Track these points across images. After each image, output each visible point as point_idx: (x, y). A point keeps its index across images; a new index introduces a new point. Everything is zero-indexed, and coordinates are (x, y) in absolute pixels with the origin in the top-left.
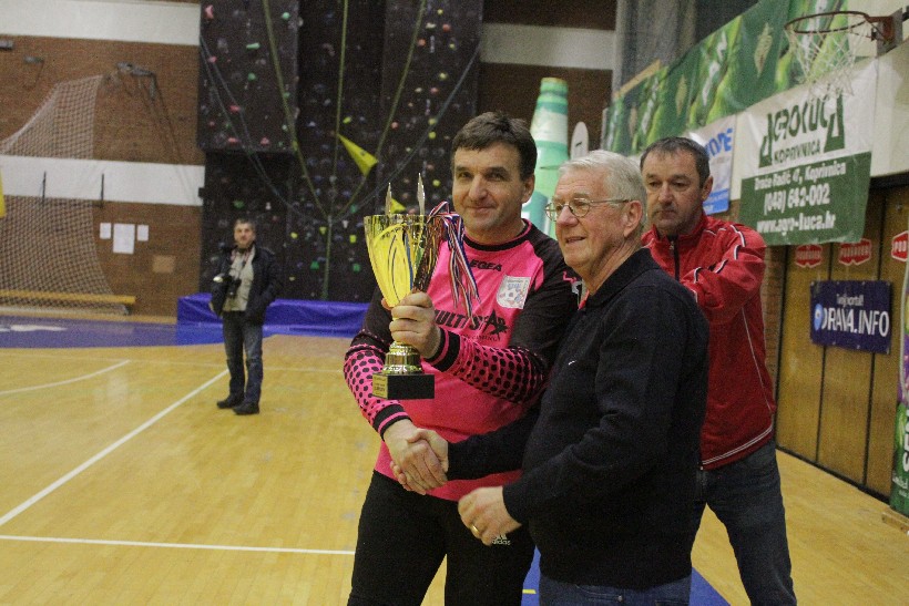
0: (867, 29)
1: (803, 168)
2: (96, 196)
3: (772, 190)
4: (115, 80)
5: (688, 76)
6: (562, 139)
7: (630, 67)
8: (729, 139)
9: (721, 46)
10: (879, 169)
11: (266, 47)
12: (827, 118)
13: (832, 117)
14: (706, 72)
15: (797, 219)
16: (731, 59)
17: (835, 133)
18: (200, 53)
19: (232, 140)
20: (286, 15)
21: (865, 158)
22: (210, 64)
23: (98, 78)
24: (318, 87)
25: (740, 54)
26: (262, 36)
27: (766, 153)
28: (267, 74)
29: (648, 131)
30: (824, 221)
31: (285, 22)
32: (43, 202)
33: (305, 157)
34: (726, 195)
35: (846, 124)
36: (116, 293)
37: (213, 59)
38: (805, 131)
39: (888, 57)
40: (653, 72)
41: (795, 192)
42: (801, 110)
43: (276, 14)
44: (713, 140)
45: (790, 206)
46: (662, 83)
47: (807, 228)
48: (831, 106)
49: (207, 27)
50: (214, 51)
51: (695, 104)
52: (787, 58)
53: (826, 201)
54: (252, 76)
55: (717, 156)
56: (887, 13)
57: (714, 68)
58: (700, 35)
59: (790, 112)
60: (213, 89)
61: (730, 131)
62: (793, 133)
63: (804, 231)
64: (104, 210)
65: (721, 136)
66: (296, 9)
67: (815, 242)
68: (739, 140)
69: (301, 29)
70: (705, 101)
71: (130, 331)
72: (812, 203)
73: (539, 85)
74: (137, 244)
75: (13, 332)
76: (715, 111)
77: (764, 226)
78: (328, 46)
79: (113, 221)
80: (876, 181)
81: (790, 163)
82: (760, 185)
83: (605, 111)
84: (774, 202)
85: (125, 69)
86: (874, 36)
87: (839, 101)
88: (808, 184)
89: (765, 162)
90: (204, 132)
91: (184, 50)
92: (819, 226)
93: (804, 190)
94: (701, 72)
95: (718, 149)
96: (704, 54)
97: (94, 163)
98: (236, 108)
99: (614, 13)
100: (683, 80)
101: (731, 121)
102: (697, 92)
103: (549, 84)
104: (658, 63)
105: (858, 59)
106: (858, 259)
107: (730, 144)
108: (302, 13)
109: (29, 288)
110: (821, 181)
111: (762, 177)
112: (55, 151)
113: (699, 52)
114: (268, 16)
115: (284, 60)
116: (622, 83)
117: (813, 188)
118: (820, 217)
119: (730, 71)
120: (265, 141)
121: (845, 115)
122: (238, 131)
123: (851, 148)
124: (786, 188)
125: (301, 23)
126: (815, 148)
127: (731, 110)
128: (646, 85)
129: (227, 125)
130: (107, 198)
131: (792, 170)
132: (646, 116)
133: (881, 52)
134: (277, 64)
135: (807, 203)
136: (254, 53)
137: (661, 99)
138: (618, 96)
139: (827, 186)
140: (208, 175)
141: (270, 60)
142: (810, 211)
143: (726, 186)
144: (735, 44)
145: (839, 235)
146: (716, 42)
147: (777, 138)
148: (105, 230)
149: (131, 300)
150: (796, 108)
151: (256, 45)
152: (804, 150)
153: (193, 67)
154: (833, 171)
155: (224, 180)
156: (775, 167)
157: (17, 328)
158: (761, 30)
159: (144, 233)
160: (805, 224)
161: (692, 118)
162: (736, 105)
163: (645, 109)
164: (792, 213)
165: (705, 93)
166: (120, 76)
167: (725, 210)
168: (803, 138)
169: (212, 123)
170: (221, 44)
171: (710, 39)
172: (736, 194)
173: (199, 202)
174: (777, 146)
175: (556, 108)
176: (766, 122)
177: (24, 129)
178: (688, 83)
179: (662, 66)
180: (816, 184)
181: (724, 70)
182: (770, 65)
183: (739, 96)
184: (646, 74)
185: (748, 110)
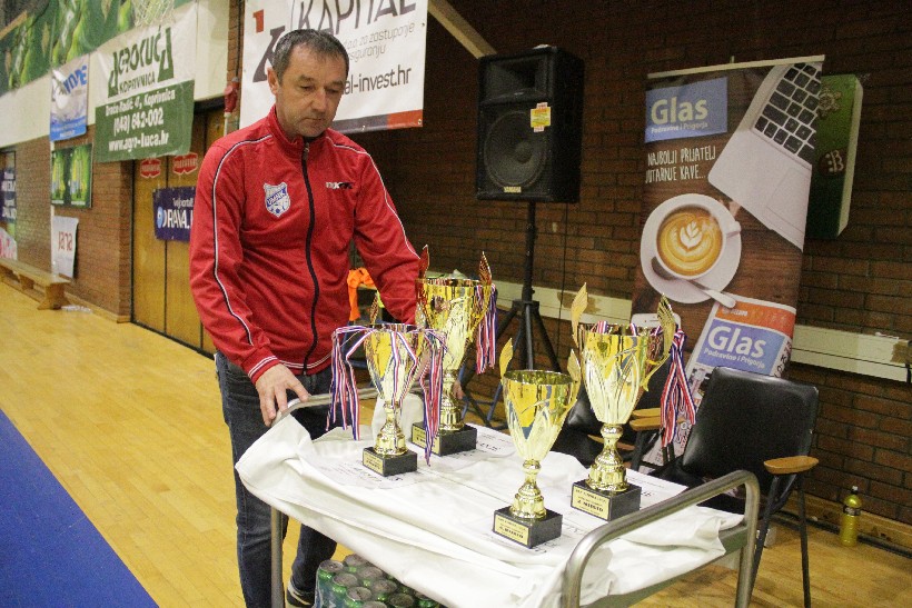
1: (142, 96)
3: (118, 115)
5: (50, 23)
8: (85, 75)
10: (201, 93)
12: (159, 53)
13: (164, 52)
14: (64, 20)
15: (139, 138)
16: (82, 7)
17: (166, 66)
21: (189, 85)
25: (90, 3)
27: (113, 85)
29: (21, 72)
30: (160, 138)
34: (84, 121)
35: (174, 57)
38: (142, 65)
40: (22, 21)
41: (136, 116)
42: (139, 48)
44: (72, 76)
45: (134, 127)
46: (29, 32)
47: (147, 145)
48: (162, 44)
51: (57, 46)
52: (125, 6)
53: (161, 122)
55: (76, 88)
57: (70, 16)
59: (131, 49)
61: (84, 68)
62: (134, 67)
63: (145, 148)
65: (78, 72)
67: (154, 156)
68: (92, 75)
70: (64, 44)
72: (150, 125)
76: (73, 50)
77: (114, 146)
80: (198, 104)
81: (133, 92)
82: (110, 112)
84: (121, 125)
87: (168, 38)
88: (146, 109)
89: (113, 92)
92: (156, 143)
93: (144, 114)
94: (61, 18)
95: (76, 82)
96: (61, 5)
100: (46, 27)
101: (85, 59)
102: (58, 35)
104: (25, 13)
106: (188, 169)
107: (85, 79)
110: (156, 106)
111: (111, 105)
113: (57, 3)
117: (150, 112)
118: (157, 136)
119: (83, 18)
121: (174, 50)
123: (179, 78)
124: (130, 113)
126: (150, 79)
127: (86, 51)
128: (17, 33)
131: (134, 98)
132: (19, 58)
135: (147, 124)
137: (30, 43)
139: (161, 109)
142: (149, 131)
143: (84, 114)
145: (171, 149)
147: (121, 72)
150: (135, 47)
152: (143, 81)
154: (164, 97)
156: (121, 96)
160: (146, 141)
161: (54, 58)
162: (88, 46)
163: (17, 52)
164: (135, 133)
165: (64, 37)
167: (84, 133)
168: (142, 71)
172: (92, 120)
174: (121, 78)
176: (113, 58)
178: (50, 30)
179: (29, 15)
180: (153, 109)
181: (78, 18)
182: (113, 13)
183: (90, 38)
184: (17, 22)
185: (98, 49)
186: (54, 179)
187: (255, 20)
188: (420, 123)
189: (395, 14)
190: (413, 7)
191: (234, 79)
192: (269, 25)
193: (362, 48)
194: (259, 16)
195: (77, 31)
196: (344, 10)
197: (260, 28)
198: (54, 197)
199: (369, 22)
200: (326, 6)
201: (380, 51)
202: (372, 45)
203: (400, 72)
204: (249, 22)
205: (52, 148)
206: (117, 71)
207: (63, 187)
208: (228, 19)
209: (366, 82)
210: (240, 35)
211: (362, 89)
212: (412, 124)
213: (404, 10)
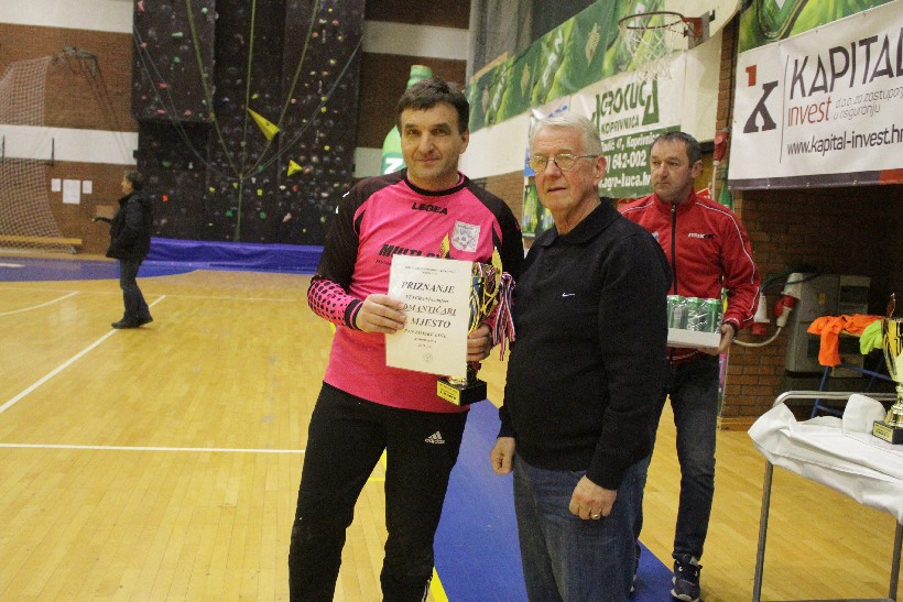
0: (681, 27)
1: (625, 138)
2: (47, 157)
5: (531, 65)
7: (480, 59)
9: (558, 41)
12: (645, 98)
13: (649, 98)
14: (546, 60)
15: (620, 178)
16: (566, 51)
17: (651, 110)
18: (133, 40)
19: (160, 111)
24: (232, 70)
25: (574, 48)
29: (498, 108)
30: (641, 179)
32: (3, 161)
33: (221, 127)
35: (659, 103)
36: (65, 236)
37: (144, 45)
38: (626, 108)
39: (696, 51)
40: (502, 61)
41: (618, 157)
42: (623, 92)
43: (196, 9)
45: (614, 167)
46: (509, 71)
47: (628, 185)
48: (648, 89)
51: (537, 86)
52: (612, 50)
53: (644, 164)
56: (697, 14)
57: (552, 58)
58: (538, 33)
59: (615, 93)
60: (144, 69)
61: (564, 108)
62: (617, 110)
63: (625, 188)
64: (54, 168)
65: (557, 112)
67: (634, 195)
70: (545, 84)
72: (632, 165)
73: (410, 71)
74: (83, 196)
76: (553, 92)
78: (240, 36)
79: (62, 177)
81: (614, 134)
86: (685, 34)
87: (655, 83)
88: (629, 150)
92: (638, 183)
93: (625, 155)
94: (542, 60)
96: (544, 47)
98: (164, 86)
99: (469, 12)
100: (527, 68)
101: (566, 100)
102: (538, 76)
103: (417, 70)
104: (506, 54)
105: (675, 51)
110: (639, 148)
112: (12, 119)
113: (539, 46)
116: (475, 71)
117: (633, 153)
118: (638, 177)
119: (565, 59)
120: (188, 113)
121: (660, 96)
122: (166, 104)
123: (664, 122)
124: (611, 153)
126: (635, 122)
127: (567, 92)
128: (497, 72)
129: (157, 98)
130: (57, 158)
131: (616, 140)
132: (497, 96)
133: (690, 47)
134: (197, 49)
135: (628, 165)
137: (509, 83)
138: (472, 80)
139: (644, 152)
140: (141, 140)
141: (192, 46)
142: (629, 171)
144: (570, 39)
146: (553, 38)
147: (603, 114)
148: (56, 185)
149: (78, 242)
150: (619, 91)
152: (626, 123)
153: (128, 51)
154: (648, 140)
155: (155, 144)
158: (590, 27)
159: (88, 187)
160: (627, 182)
161: (534, 97)
162: (570, 87)
163: (495, 90)
164: (615, 173)
165: (545, 78)
168: (624, 114)
169: (144, 97)
170: (151, 32)
171: (549, 35)
173: (134, 162)
174: (603, 120)
176: (595, 100)
178: (531, 71)
179: (509, 57)
180: (636, 151)
181: (561, 59)
182: (598, 55)
183: (572, 80)
184: (496, 63)
185: (580, 91)
186: (526, 213)
187: (747, 75)
189: (891, 76)
191: (725, 130)
192: (762, 79)
193: (857, 106)
194: (752, 71)
196: (839, 69)
197: (752, 82)
198: (525, 229)
199: (865, 82)
200: (820, 63)
202: (868, 104)
203: (894, 131)
204: (741, 76)
205: (526, 182)
206: (599, 113)
207: (535, 221)
208: (719, 71)
209: (859, 139)
210: (732, 87)
211: (854, 145)
213: (901, 72)
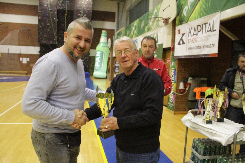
0: (163, 21)
2: (19, 53)
4: (22, 30)
5: (129, 30)
6: (106, 41)
7: (118, 28)
9: (135, 24)
10: (164, 46)
11: (51, 24)
13: (156, 37)
14: (132, 29)
16: (137, 27)
17: (156, 40)
18: (38, 26)
19: (45, 42)
20: (55, 18)
21: (162, 45)
22: (40, 28)
23: (18, 30)
24: (61, 32)
25: (138, 26)
26: (50, 23)
28: (51, 29)
31: (55, 20)
32: (8, 54)
33: (59, 45)
36: (23, 71)
37: (41, 27)
39: (166, 26)
40: (122, 29)
43: (53, 18)
48: (155, 35)
49: (39, 21)
50: (41, 25)
51: (130, 35)
52: (147, 26)
54: (48, 30)
56: (166, 18)
57: (134, 28)
58: (130, 23)
60: (41, 32)
64: (20, 55)
66: (56, 17)
68: (138, 41)
69: (58, 21)
71: (26, 78)
73: (102, 31)
74: (27, 62)
75: (3, 79)
76: (134, 36)
78: (63, 24)
79: (22, 57)
80: (164, 49)
83: (114, 36)
85: (24, 28)
86: (164, 22)
87: (157, 34)
90: (39, 41)
91: (35, 25)
96: (132, 26)
97: (18, 46)
98: (45, 36)
99: (115, 18)
101: (137, 38)
102: (131, 33)
103: (103, 31)
105: (161, 26)
108: (58, 18)
109: (6, 70)
112: (11, 44)
113: (131, 26)
114: (51, 19)
115: (54, 27)
116: (117, 32)
120: (51, 42)
121: (158, 37)
122: (46, 40)
123: (159, 43)
125: (57, 20)
127: (137, 36)
128: (121, 32)
129: (44, 39)
130: (21, 53)
133: (165, 25)
134: (53, 27)
136: (49, 26)
137: (124, 34)
138: (116, 34)
140: (40, 48)
141: (52, 27)
144: (138, 24)
146: (134, 24)
148: (21, 59)
149: (26, 72)
150: (149, 35)
151: (49, 24)
153: (37, 28)
155: (44, 49)
157: (4, 78)
158: (142, 21)
159: (28, 59)
162: (138, 35)
165: (132, 33)
166: (23, 30)
169: (41, 39)
170: (42, 24)
171: (133, 23)
173: (39, 54)
175: (105, 36)
177: (4, 40)
178: (129, 31)
179: (124, 28)
181: (136, 28)
182: (144, 28)
183: (138, 33)
184: (121, 30)
185: (140, 36)
188: (217, 56)
189: (211, 32)
190: (215, 30)
191: (173, 44)
192: (182, 32)
193: (204, 39)
194: (179, 31)
195: (135, 32)
196: (199, 30)
197: (179, 33)
199: (205, 33)
200: (195, 29)
201: (208, 40)
202: (206, 38)
203: (212, 44)
204: (177, 32)
208: (171, 31)
209: (204, 46)
210: (175, 34)
211: (203, 48)
212: (215, 56)
213: (213, 31)
